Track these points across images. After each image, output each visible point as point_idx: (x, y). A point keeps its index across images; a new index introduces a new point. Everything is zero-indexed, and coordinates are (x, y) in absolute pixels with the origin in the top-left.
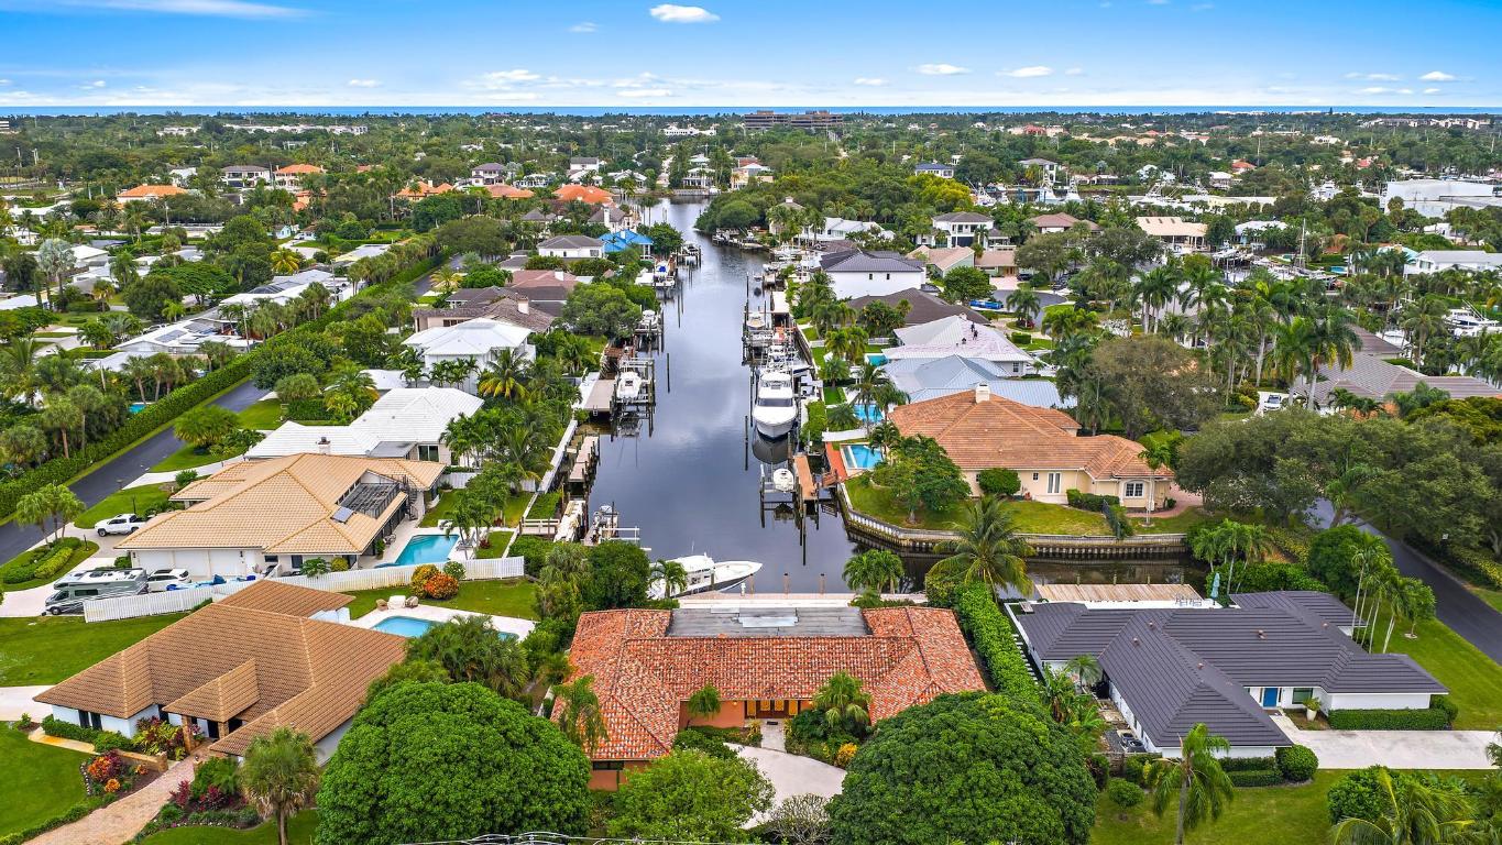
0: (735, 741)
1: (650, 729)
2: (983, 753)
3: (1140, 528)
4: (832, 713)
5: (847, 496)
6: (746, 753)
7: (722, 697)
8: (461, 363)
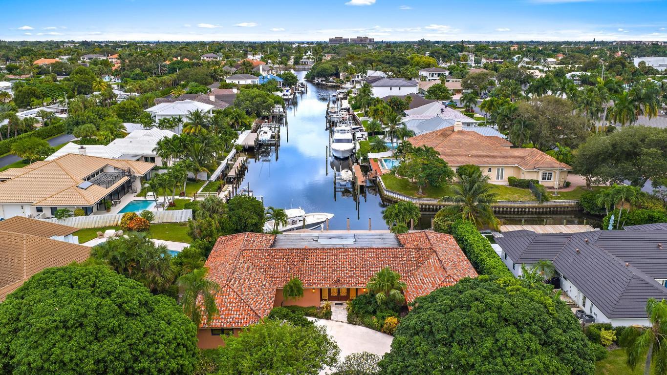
0: (314, 316)
1: (252, 306)
2: (506, 320)
3: (552, 197)
4: (380, 296)
5: (382, 183)
6: (320, 323)
7: (305, 286)
8: (174, 119)
